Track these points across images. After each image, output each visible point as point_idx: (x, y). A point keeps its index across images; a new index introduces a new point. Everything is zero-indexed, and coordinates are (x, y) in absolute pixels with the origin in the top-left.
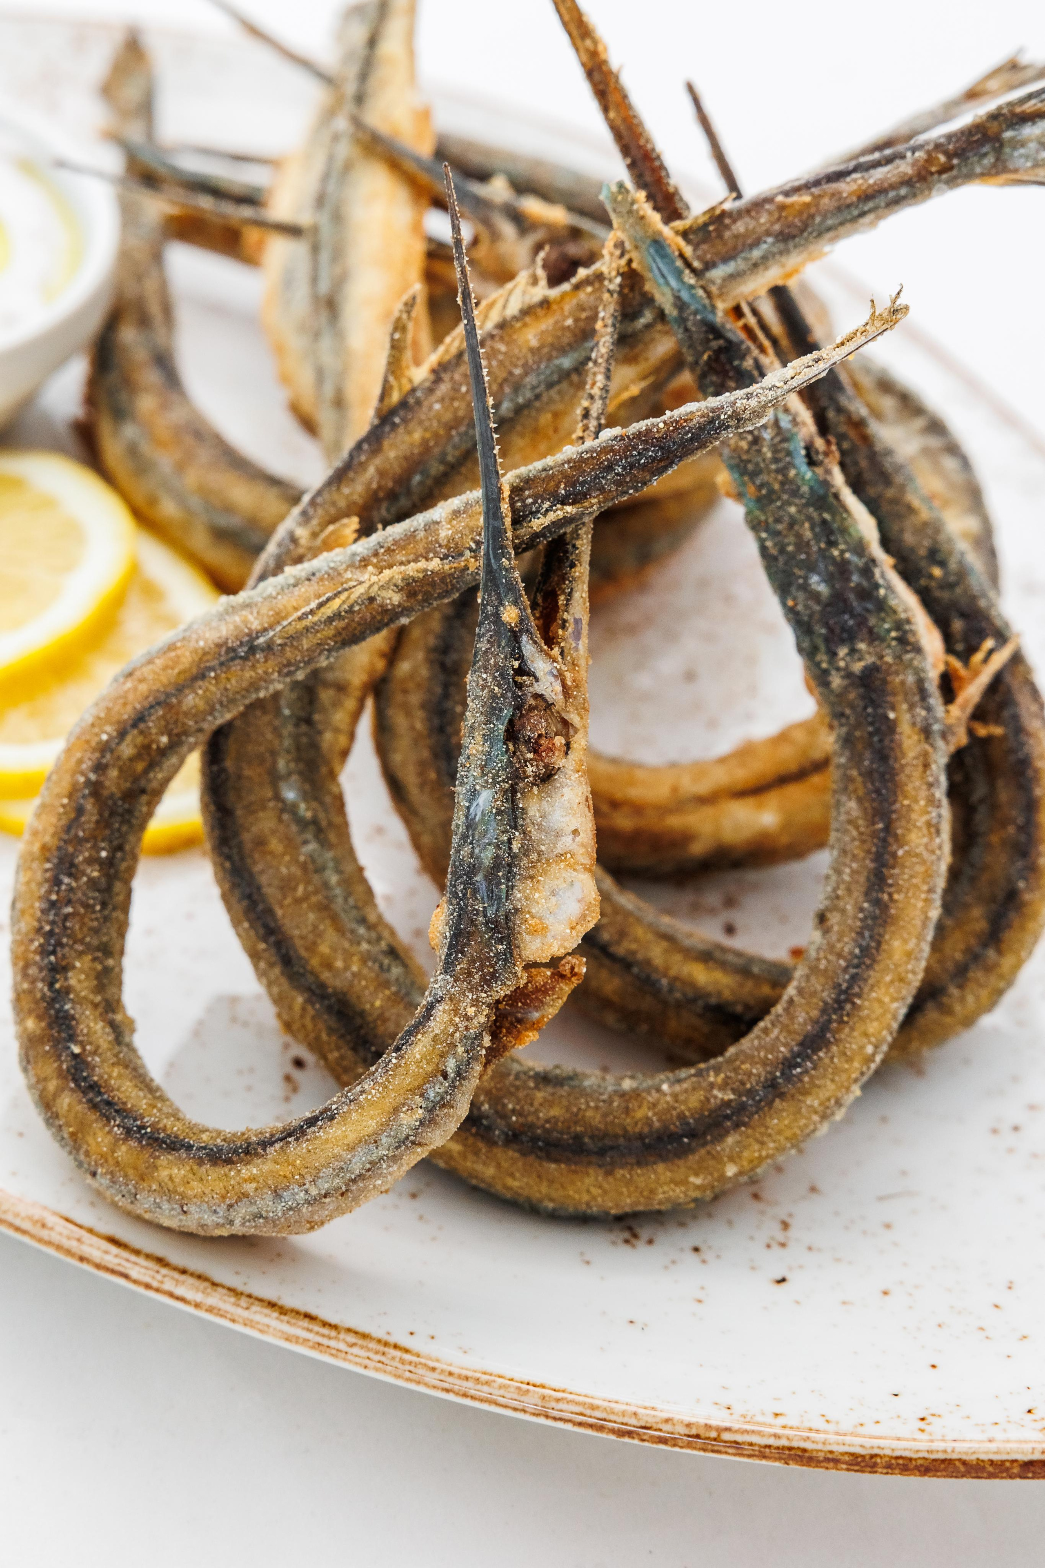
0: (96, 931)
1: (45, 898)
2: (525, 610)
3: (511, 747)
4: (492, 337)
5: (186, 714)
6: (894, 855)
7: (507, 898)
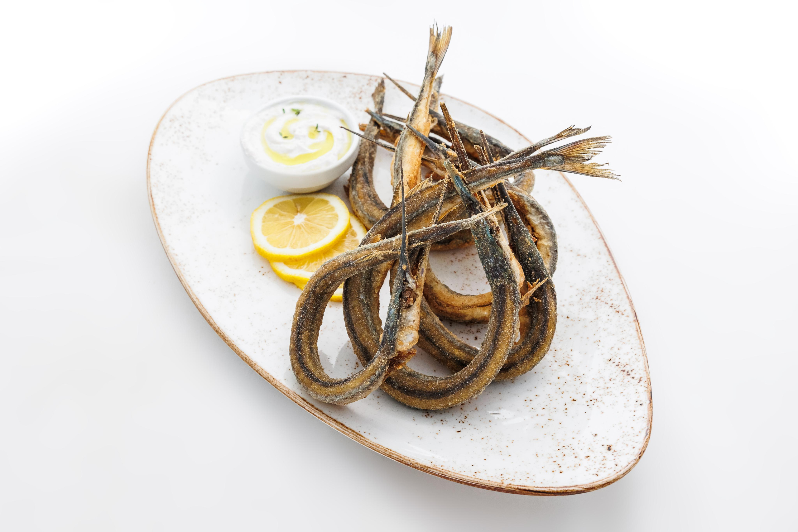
0: (310, 325)
1: (299, 316)
2: (408, 266)
3: (400, 299)
4: (418, 194)
5: (335, 277)
6: (500, 333)
7: (394, 335)
